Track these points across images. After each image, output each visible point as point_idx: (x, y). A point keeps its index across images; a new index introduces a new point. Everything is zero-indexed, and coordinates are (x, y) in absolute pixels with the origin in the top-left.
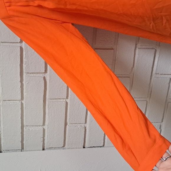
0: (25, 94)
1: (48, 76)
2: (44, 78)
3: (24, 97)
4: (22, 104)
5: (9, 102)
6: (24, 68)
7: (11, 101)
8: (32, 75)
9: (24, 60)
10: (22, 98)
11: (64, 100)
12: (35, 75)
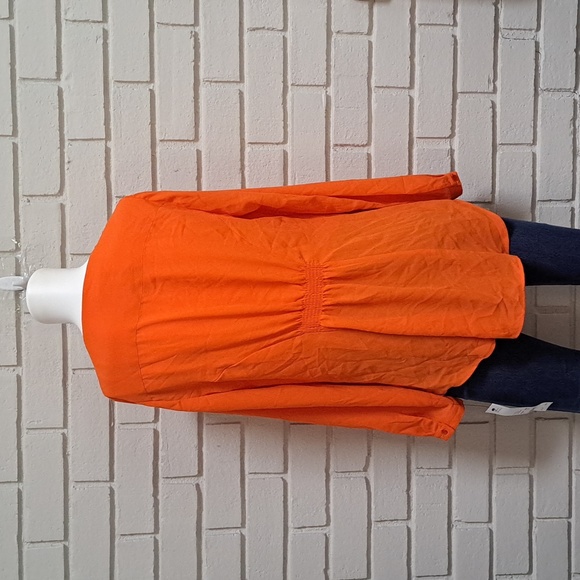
0: (161, 520)
1: (204, 482)
2: (198, 486)
3: (161, 526)
4: (156, 542)
5: (132, 537)
6: (160, 468)
7: (135, 537)
8: (175, 481)
9: (161, 453)
10: (156, 530)
11: (238, 531)
12: (180, 481)
